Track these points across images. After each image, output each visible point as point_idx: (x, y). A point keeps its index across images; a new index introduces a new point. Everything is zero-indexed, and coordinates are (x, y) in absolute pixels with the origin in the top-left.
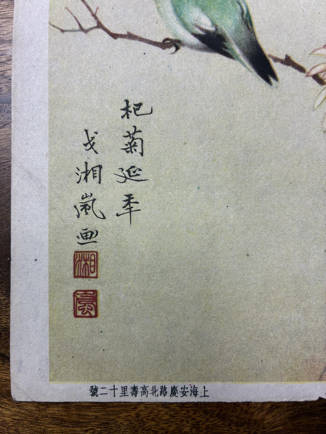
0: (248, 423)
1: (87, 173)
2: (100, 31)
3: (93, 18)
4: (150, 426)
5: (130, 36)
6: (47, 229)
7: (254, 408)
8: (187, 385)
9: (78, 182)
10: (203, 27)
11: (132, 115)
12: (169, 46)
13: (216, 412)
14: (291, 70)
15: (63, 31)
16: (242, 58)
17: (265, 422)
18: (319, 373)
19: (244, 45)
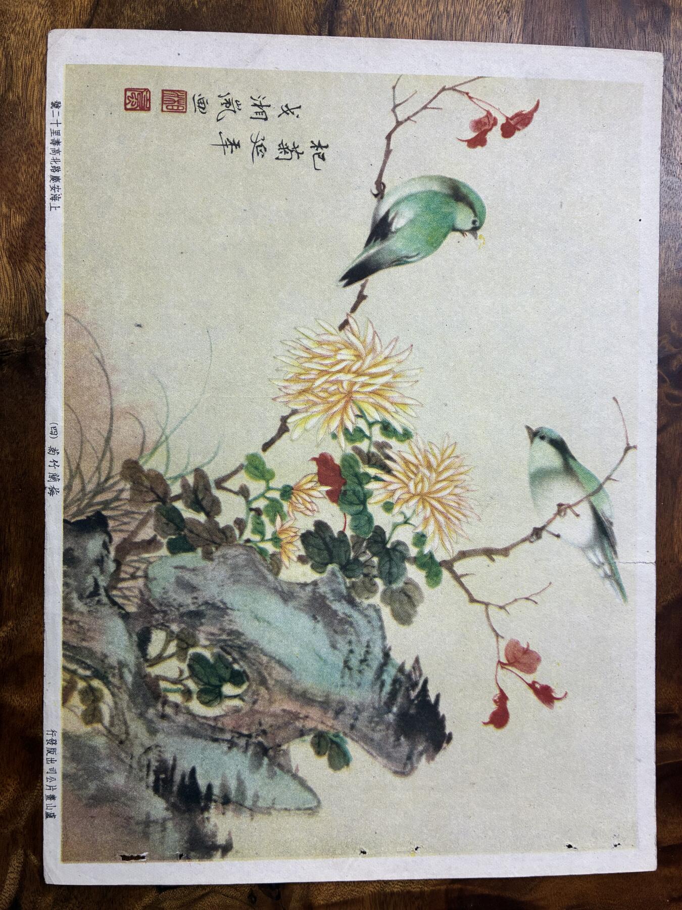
0: (25, 247)
1: (260, 106)
2: (394, 124)
3: (406, 117)
4: (23, 156)
5: (388, 152)
6: (208, 66)
7: (40, 253)
8: (62, 191)
9: (251, 98)
10: (396, 221)
11: (314, 151)
12: (377, 188)
13: (35, 218)
14: (354, 300)
15: (394, 88)
16: (365, 255)
17: (26, 263)
18: (72, 313)
19: (377, 258)
